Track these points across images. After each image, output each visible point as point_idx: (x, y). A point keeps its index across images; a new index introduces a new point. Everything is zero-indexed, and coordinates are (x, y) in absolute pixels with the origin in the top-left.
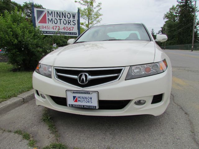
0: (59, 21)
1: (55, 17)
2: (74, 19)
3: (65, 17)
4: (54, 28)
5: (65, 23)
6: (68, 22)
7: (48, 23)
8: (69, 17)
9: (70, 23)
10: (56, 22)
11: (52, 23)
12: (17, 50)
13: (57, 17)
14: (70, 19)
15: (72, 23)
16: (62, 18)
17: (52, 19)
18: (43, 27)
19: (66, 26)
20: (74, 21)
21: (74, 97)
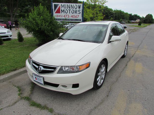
0: (69, 11)
1: (66, 8)
2: (79, 9)
3: (73, 8)
4: (65, 17)
5: (73, 12)
6: (75, 12)
7: (61, 13)
8: (76, 8)
9: (76, 12)
10: (66, 12)
11: (64, 13)
12: (39, 34)
13: (68, 8)
14: (76, 9)
15: (78, 12)
16: (71, 9)
17: (64, 10)
18: (58, 16)
19: (73, 15)
20: (79, 11)
21: (36, 77)
